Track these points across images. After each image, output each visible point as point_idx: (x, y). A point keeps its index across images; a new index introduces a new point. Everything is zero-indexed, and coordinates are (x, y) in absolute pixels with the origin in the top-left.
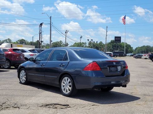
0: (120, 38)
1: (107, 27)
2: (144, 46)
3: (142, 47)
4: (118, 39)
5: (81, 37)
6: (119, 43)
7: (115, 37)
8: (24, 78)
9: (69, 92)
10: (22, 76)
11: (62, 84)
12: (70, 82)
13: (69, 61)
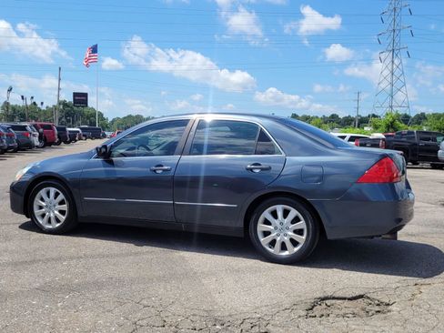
0: (85, 95)
1: (60, 68)
3: (125, 118)
4: (81, 99)
5: (10, 90)
6: (83, 107)
7: (74, 93)
8: (56, 212)
9: (296, 249)
10: (47, 206)
11: (261, 227)
12: (296, 220)
13: (283, 155)
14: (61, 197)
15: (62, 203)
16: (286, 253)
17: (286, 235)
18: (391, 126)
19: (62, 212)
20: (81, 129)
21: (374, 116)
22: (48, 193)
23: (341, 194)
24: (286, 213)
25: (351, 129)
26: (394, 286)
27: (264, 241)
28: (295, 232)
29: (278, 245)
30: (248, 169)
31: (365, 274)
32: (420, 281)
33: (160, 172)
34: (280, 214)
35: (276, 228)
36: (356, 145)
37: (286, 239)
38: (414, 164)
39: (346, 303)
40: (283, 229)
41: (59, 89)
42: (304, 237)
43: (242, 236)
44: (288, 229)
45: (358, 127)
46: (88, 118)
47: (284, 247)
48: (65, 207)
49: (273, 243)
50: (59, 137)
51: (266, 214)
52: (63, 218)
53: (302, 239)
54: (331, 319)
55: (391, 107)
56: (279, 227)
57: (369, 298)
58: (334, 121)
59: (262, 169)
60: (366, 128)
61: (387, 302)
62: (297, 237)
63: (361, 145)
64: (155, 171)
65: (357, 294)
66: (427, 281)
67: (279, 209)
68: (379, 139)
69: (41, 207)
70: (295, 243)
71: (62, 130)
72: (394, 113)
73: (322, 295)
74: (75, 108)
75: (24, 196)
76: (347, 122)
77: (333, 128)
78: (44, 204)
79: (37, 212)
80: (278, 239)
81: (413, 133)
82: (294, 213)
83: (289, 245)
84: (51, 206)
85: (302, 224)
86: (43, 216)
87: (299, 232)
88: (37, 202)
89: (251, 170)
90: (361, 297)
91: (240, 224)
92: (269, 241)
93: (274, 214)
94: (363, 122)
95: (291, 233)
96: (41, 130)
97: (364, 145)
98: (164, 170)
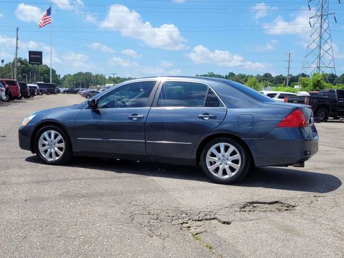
0: (40, 53)
1: (18, 29)
2: (80, 74)
4: (36, 57)
6: (38, 64)
7: (30, 52)
8: (56, 149)
9: (233, 174)
10: (49, 144)
11: (209, 159)
12: (234, 153)
13: (226, 107)
14: (60, 137)
15: (60, 142)
16: (227, 177)
17: (226, 164)
18: (317, 85)
19: (61, 149)
20: (38, 84)
21: (304, 75)
22: (50, 135)
23: (266, 136)
24: (226, 149)
25: (282, 88)
26: (300, 197)
27: (211, 168)
28: (233, 161)
29: (220, 171)
30: (199, 117)
31: (281, 190)
32: (318, 194)
33: (135, 119)
34: (222, 149)
35: (219, 159)
36: (285, 101)
37: (227, 167)
38: (335, 119)
39: (266, 205)
40: (224, 160)
41: (17, 48)
42: (239, 165)
43: (195, 165)
44: (228, 159)
45: (289, 85)
46: (41, 75)
47: (225, 173)
48: (63, 145)
49: (217, 170)
50: (21, 92)
51: (213, 149)
52: (61, 153)
53: (237, 167)
54: (256, 212)
55: (319, 68)
56: (222, 158)
57: (281, 203)
58: (267, 79)
59: (210, 118)
60: (296, 87)
61: (294, 204)
62: (234, 165)
63: (289, 102)
64: (131, 118)
65: (274, 200)
66: (323, 194)
67: (222, 145)
68: (304, 97)
69: (44, 145)
70: (232, 169)
71: (24, 86)
72: (321, 73)
73: (251, 201)
74: (30, 66)
75: (30, 137)
76: (279, 81)
77: (266, 86)
78: (47, 143)
79: (41, 149)
80: (221, 166)
81: (334, 91)
82: (232, 148)
83: (228, 171)
84: (52, 144)
85: (238, 156)
86: (46, 151)
87: (236, 162)
88: (41, 141)
89: (202, 118)
90: (277, 202)
91: (194, 157)
92: (214, 168)
93: (218, 149)
94: (293, 81)
95: (230, 163)
96: (7, 86)
97: (292, 102)
98: (138, 118)
